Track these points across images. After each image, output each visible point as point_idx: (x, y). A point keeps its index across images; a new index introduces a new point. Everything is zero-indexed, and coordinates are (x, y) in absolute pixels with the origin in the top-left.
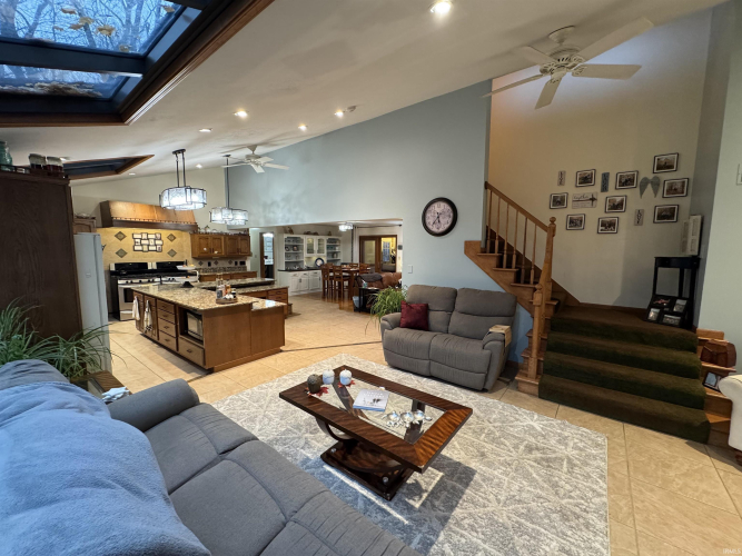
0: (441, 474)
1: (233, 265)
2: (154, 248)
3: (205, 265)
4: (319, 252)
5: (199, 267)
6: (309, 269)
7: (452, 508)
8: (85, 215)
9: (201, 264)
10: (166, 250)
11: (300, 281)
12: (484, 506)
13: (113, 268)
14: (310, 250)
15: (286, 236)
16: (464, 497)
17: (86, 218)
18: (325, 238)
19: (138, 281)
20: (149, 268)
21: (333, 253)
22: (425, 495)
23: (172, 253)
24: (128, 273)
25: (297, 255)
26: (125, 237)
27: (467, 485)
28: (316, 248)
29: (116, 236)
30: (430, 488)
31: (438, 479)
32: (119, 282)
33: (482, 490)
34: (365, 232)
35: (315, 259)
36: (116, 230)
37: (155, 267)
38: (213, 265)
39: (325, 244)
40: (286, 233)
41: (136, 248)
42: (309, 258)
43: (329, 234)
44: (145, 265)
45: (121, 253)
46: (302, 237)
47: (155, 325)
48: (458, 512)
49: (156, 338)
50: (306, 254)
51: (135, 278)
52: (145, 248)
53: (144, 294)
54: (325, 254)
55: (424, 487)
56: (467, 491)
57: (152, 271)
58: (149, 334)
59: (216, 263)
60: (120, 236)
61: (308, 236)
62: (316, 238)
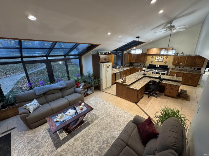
0: (61, 139)
1: (192, 69)
2: (160, 61)
3: (178, 68)
5: (175, 68)
7: (52, 139)
9: (176, 67)
10: (164, 61)
12: (47, 146)
13: (148, 65)
16: (52, 142)
20: (157, 66)
22: (58, 134)
23: (166, 62)
27: (54, 144)
29: (152, 57)
30: (59, 135)
31: (61, 138)
33: (51, 148)
37: (158, 66)
38: (181, 68)
41: (156, 60)
44: (156, 65)
45: (152, 62)
48: (50, 139)
52: (158, 61)
55: (61, 134)
56: (53, 144)
57: (157, 67)
59: (183, 67)
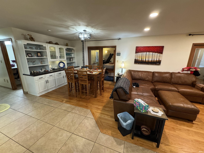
4: (60, 57)
6: (54, 70)
11: (47, 82)
14: (53, 56)
15: (26, 42)
18: (65, 48)
21: (70, 58)
25: (42, 60)
28: (58, 54)
34: (92, 44)
35: (58, 62)
39: (65, 52)
40: (26, 39)
42: (53, 62)
43: (67, 45)
46: (44, 45)
50: (50, 60)
54: (65, 59)
61: (50, 45)
62: (57, 48)
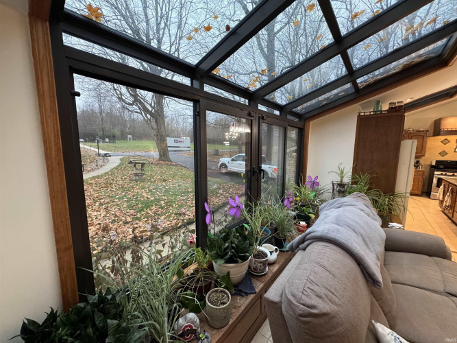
8: (422, 130)
13: (434, 164)
17: (423, 131)
19: (451, 174)
24: (446, 168)
26: (449, 142)
29: (442, 142)
32: (436, 173)
36: (442, 138)
41: (456, 150)
45: (444, 153)
47: (452, 207)
49: (450, 216)
51: (449, 172)
53: (450, 183)
58: (446, 212)
60: (445, 142)
